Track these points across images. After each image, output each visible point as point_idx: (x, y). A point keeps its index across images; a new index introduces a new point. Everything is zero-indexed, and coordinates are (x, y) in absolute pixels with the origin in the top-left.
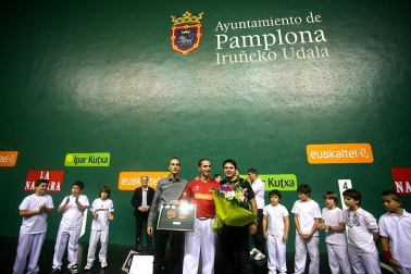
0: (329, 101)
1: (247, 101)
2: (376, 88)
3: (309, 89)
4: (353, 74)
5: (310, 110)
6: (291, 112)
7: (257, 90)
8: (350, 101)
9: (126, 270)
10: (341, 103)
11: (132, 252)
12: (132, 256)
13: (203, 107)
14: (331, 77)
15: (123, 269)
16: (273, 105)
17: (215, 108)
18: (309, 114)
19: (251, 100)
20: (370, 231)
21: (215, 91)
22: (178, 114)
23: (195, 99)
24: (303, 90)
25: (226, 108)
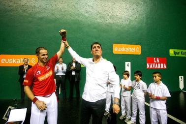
0: (126, 22)
1: (85, 16)
2: (147, 18)
3: (118, 14)
4: (139, 9)
5: (117, 25)
6: (108, 26)
7: (91, 10)
8: (136, 23)
9: (6, 119)
10: (132, 23)
11: (10, 107)
12: (10, 110)
13: (58, 16)
14: (129, 9)
15: (4, 118)
16: (99, 20)
17: (65, 18)
18: (117, 27)
19: (87, 15)
20: (143, 91)
21: (66, 7)
22: (41, 19)
23: (53, 10)
24: (115, 14)
25: (72, 18)
